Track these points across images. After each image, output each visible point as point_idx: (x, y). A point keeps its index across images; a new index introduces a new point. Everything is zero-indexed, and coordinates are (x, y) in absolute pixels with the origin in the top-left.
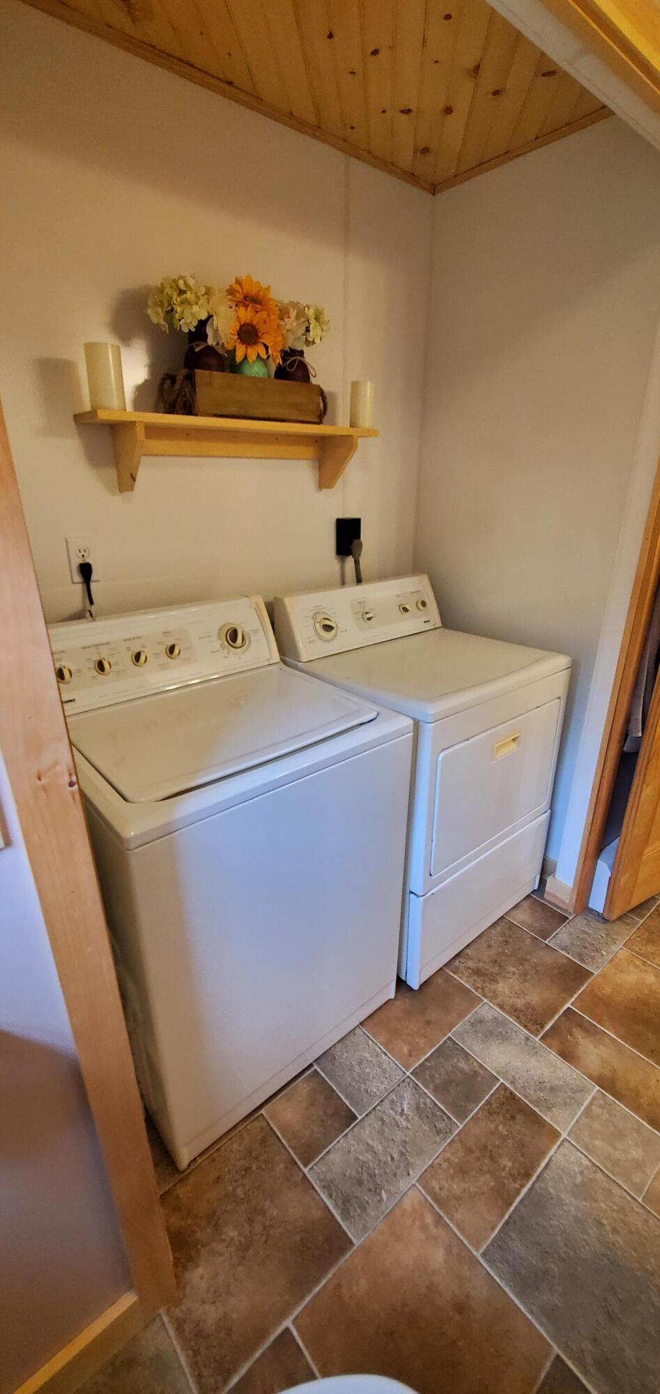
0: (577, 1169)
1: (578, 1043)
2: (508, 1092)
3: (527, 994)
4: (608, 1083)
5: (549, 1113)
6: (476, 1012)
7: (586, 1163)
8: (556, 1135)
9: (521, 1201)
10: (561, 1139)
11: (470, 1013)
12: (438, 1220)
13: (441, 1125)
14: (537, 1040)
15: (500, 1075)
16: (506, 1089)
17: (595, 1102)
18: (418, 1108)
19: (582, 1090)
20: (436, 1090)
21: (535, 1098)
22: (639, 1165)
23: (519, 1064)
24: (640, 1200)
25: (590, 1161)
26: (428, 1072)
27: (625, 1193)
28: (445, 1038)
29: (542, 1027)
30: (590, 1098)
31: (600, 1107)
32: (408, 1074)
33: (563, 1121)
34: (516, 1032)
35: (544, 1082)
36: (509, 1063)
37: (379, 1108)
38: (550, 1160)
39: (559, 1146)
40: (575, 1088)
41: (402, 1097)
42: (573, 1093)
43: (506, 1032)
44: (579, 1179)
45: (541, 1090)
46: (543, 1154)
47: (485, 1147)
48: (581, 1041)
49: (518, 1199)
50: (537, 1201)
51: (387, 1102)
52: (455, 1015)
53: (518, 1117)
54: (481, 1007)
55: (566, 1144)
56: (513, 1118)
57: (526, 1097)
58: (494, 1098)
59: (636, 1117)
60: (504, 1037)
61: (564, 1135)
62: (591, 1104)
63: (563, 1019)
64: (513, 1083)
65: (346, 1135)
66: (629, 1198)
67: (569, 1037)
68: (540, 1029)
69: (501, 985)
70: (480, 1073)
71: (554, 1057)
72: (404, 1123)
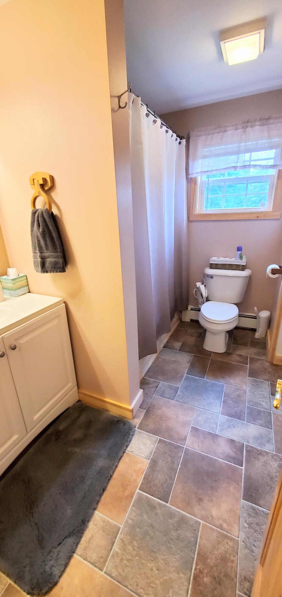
0: (213, 408)
1: (231, 449)
2: (241, 420)
3: (262, 465)
4: (214, 436)
5: (227, 419)
6: (273, 445)
7: (212, 410)
8: (222, 414)
9: (222, 396)
10: (220, 413)
11: (275, 443)
12: (236, 386)
13: (251, 403)
14: (245, 443)
15: (247, 424)
16: (243, 420)
17: (216, 428)
18: (260, 404)
19: (221, 430)
20: (260, 411)
21: (233, 421)
22: (198, 415)
23: (244, 430)
24: (196, 408)
25: (211, 411)
26: (267, 415)
27: (200, 407)
28: (273, 428)
29: (246, 450)
30: (218, 429)
31: (213, 428)
32: (272, 412)
33: (223, 418)
34: (254, 443)
35: (233, 428)
36: (247, 429)
37: (269, 400)
38: (220, 407)
39: (220, 411)
40: (223, 430)
41: (267, 405)
42: (223, 428)
43: (256, 441)
44: (212, 406)
45: (233, 425)
46: (223, 408)
47: (237, 403)
48: (230, 451)
49: (223, 396)
50: (219, 398)
51: (269, 402)
52: (278, 439)
53: (234, 414)
54: (273, 448)
55: (218, 412)
56: (235, 413)
57: (236, 420)
58: (244, 416)
59: (202, 429)
60: (256, 438)
61: (220, 415)
62: (217, 427)
63: (241, 459)
64: (242, 423)
65: (270, 391)
66: (199, 407)
67: (235, 451)
68: (247, 449)
69: (276, 466)
70: (253, 421)
71: (236, 439)
72: (260, 399)
